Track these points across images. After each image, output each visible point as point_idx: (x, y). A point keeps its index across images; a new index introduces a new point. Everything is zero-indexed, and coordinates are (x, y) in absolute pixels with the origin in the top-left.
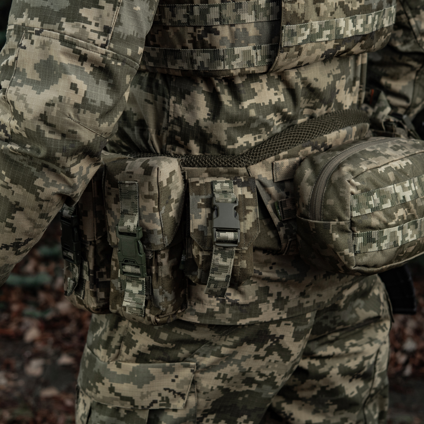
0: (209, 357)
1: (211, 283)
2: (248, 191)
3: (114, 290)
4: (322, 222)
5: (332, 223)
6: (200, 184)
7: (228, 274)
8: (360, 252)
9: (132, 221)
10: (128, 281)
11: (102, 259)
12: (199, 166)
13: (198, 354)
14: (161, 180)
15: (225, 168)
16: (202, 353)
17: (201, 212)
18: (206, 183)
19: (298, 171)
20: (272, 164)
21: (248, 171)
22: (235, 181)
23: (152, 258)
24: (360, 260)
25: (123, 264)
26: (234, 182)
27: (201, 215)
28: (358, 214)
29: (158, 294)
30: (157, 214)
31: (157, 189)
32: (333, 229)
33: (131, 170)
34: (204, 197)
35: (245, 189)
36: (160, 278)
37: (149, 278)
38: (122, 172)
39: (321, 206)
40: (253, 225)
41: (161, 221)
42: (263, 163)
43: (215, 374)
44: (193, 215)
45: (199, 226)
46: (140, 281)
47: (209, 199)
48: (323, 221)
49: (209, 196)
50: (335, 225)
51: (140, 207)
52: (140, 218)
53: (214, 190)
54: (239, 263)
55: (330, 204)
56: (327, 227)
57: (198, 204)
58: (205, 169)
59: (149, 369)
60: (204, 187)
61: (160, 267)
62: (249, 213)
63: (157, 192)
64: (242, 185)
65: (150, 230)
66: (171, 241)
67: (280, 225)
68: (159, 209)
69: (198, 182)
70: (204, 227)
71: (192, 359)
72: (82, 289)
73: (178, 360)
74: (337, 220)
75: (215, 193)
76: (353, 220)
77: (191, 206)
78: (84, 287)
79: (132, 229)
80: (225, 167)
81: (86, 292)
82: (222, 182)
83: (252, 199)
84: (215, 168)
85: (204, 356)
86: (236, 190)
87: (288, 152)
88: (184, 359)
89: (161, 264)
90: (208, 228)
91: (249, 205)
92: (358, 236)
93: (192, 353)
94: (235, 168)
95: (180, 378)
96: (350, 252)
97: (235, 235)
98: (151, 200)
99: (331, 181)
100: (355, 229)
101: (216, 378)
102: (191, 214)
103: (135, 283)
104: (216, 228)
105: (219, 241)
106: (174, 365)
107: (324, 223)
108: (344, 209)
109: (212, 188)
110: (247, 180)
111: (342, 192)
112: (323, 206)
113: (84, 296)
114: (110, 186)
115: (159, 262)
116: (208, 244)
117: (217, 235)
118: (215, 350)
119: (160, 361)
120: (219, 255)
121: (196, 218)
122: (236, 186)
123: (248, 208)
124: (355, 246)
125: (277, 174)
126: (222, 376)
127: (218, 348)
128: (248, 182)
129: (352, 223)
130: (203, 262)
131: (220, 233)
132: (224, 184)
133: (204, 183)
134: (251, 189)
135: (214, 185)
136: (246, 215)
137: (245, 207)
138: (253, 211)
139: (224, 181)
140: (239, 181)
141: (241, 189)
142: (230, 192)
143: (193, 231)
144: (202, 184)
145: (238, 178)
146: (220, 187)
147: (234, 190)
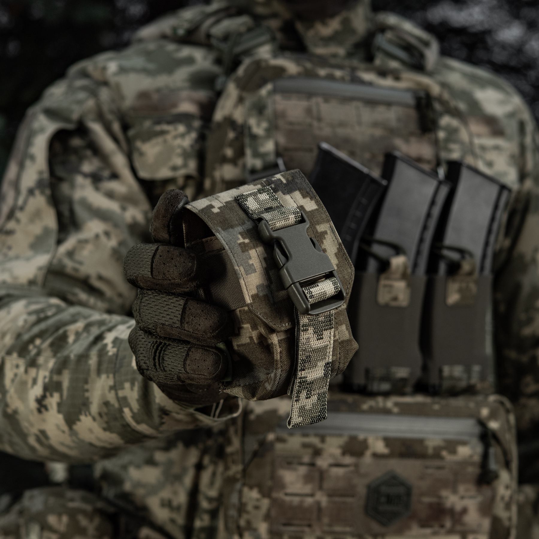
2: (304, 197)
6: (219, 208)
7: (327, 361)
17: (250, 258)
18: (226, 203)
22: (273, 186)
26: (271, 187)
27: (253, 264)
34: (240, 229)
35: (297, 194)
40: (337, 258)
44: (242, 269)
45: (257, 287)
47: (251, 229)
49: (249, 225)
54: (336, 333)
57: (240, 244)
60: (228, 211)
62: (325, 238)
64: (287, 189)
69: (211, 206)
75: (256, 216)
82: (254, 194)
83: (317, 209)
86: (284, 201)
91: (318, 223)
97: (334, 284)
102: (236, 268)
105: (316, 306)
109: (245, 210)
110: (290, 179)
117: (308, 296)
120: (311, 330)
121: (247, 273)
122: (280, 193)
123: (320, 228)
128: (293, 180)
130: (280, 352)
131: (311, 290)
132: (259, 195)
133: (225, 204)
134: (307, 193)
135: (244, 202)
136: (323, 243)
137: (315, 228)
138: (328, 232)
139: (255, 191)
140: (279, 184)
141: (291, 197)
142: (278, 206)
143: (251, 299)
144: (221, 207)
145: (273, 179)
146: (257, 204)
147: (280, 201)
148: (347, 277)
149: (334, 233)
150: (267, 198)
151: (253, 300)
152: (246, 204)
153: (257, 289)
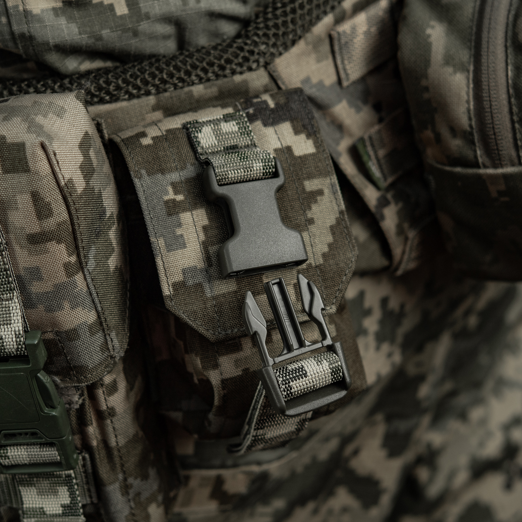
2: (297, 132)
6: (153, 138)
9: (6, 321)
12: (131, 97)
14: (67, 177)
15: (208, 84)
17: (180, 225)
18: (169, 131)
20: (331, 38)
22: (251, 111)
23: (82, 406)
26: (248, 114)
27: (182, 236)
30: (79, 278)
34: (175, 176)
35: (286, 128)
37: (84, 459)
40: (333, 234)
41: (91, 294)
45: (184, 271)
46: (60, 476)
49: (190, 171)
53: (200, 150)
57: (167, 202)
58: (152, 100)
60: (166, 145)
61: (108, 421)
62: (316, 202)
66: (126, 340)
67: (383, 202)
68: (81, 263)
69: (143, 135)
77: (146, 213)
79: (11, 344)
80: (208, 80)
82: (215, 122)
83: (313, 155)
84: (179, 91)
89: (112, 412)
91: (310, 177)
102: (153, 239)
109: (193, 144)
110: (282, 100)
115: (104, 407)
121: (170, 248)
122: (258, 124)
128: (287, 104)
133: (164, 133)
134: (304, 126)
135: (194, 134)
136: (310, 208)
137: (302, 184)
138: (326, 191)
139: (218, 117)
140: (262, 108)
141: (276, 131)
142: (248, 146)
143: (171, 289)
144: (157, 137)
145: (255, 100)
146: (214, 139)
147: (255, 137)
148: (342, 265)
149: (334, 193)
150: (234, 130)
151: (174, 290)
152: (197, 137)
153: (184, 274)
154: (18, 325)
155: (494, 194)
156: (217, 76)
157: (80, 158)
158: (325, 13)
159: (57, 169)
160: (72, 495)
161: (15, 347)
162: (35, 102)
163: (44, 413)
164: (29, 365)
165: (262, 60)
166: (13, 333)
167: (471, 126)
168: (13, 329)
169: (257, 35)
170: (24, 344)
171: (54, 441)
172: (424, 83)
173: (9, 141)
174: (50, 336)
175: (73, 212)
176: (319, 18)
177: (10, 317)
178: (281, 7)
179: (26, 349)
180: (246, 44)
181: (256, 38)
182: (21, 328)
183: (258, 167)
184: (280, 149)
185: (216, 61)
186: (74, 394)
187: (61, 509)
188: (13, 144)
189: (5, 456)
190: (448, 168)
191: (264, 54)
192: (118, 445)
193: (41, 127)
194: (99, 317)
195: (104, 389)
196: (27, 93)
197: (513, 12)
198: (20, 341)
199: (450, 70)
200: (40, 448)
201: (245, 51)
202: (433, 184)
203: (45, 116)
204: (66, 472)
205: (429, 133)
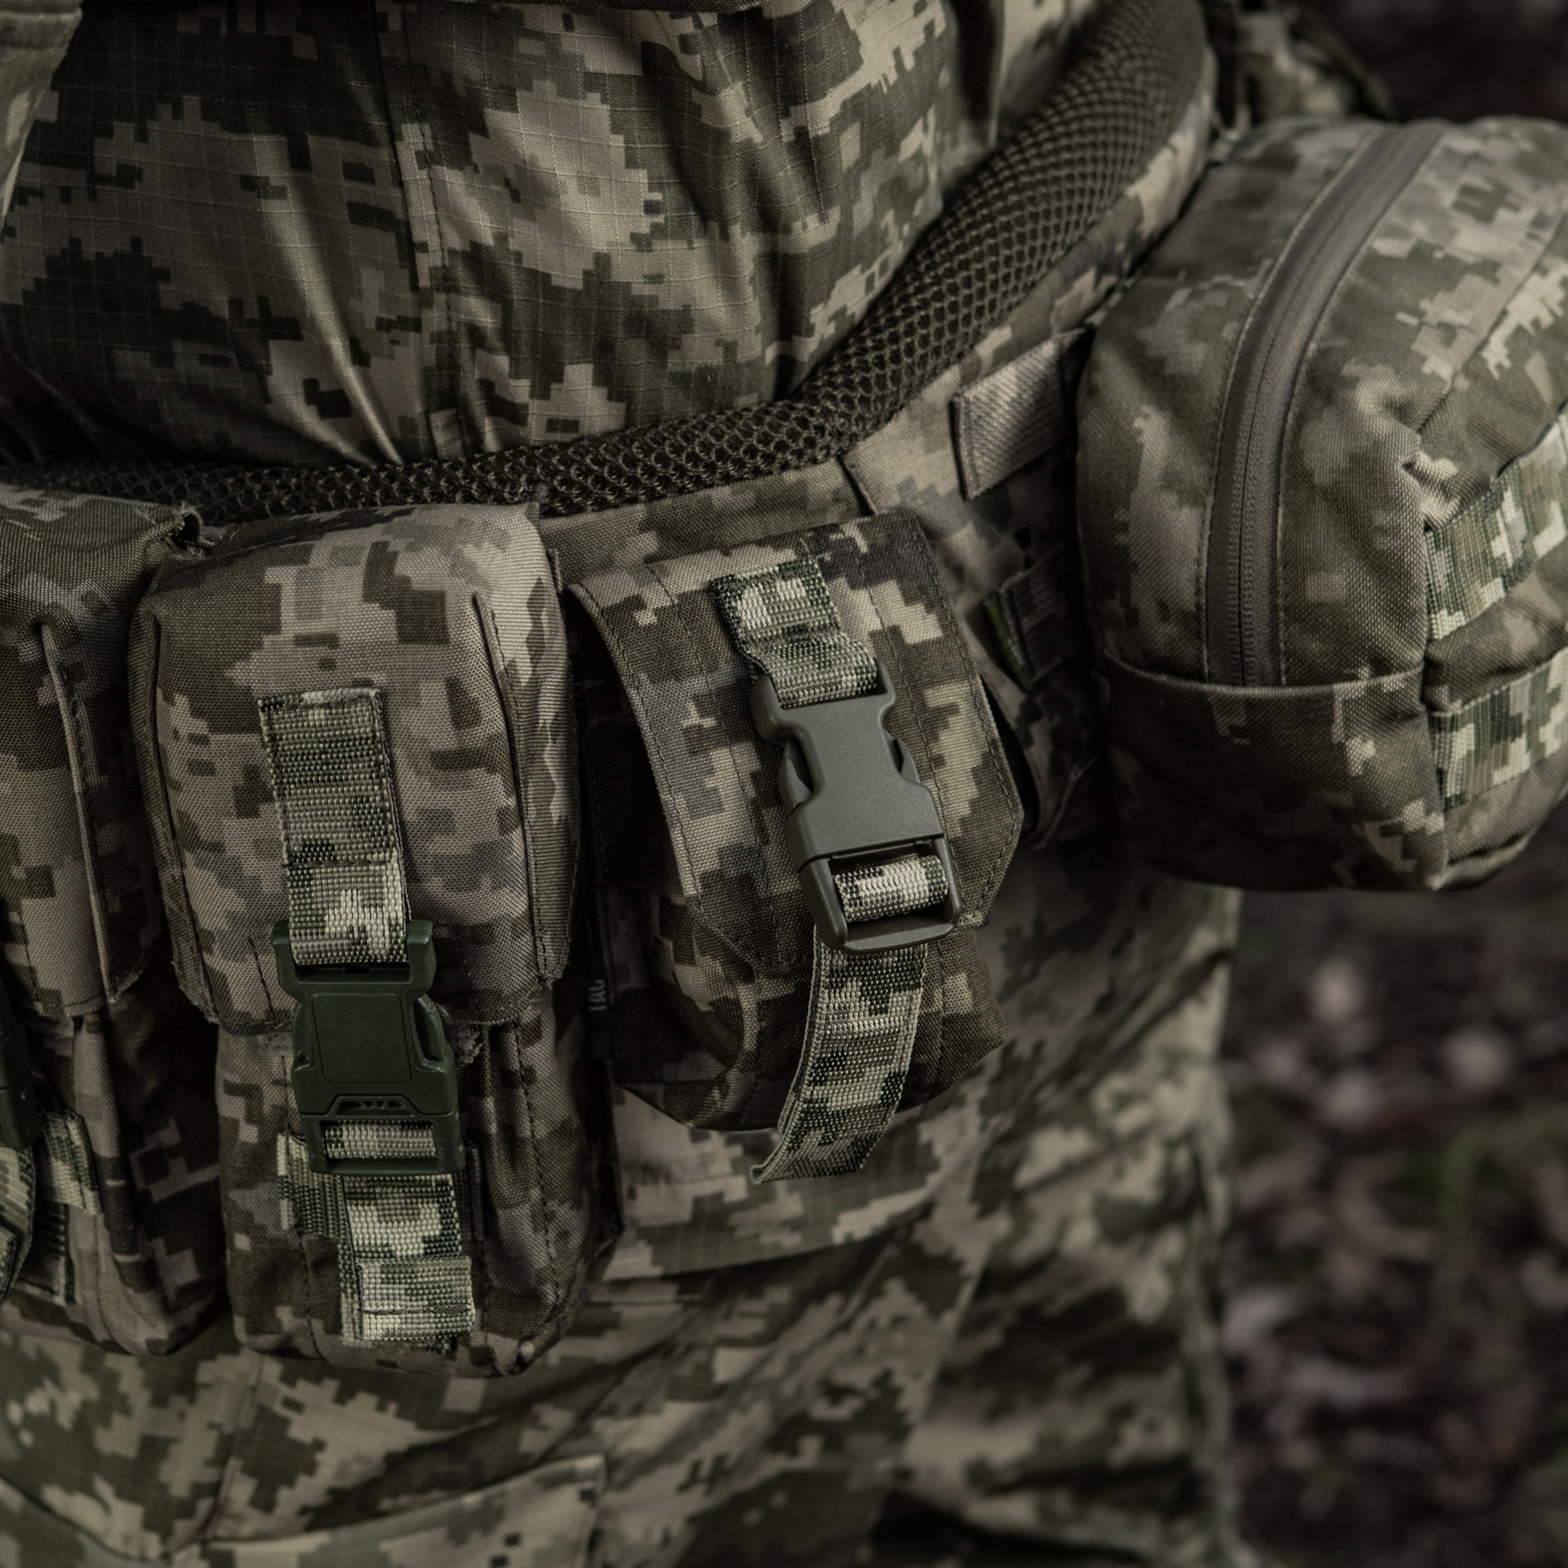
0: (658, 1411)
1: (808, 1130)
2: (909, 600)
3: (255, 1240)
4: (1290, 692)
5: (1343, 689)
6: (657, 612)
7: (894, 1067)
8: (1460, 798)
9: (374, 900)
10: (353, 1196)
11: (151, 1084)
12: (602, 505)
13: (611, 1412)
14: (508, 656)
15: (738, 485)
16: (625, 1406)
17: (711, 771)
18: (683, 597)
19: (1092, 428)
20: (952, 409)
21: (848, 475)
22: (827, 557)
23: (479, 1059)
24: (1461, 836)
25: (325, 1125)
26: (821, 561)
27: (715, 790)
28: (1459, 619)
29: (526, 1229)
30: (517, 836)
31: (498, 711)
32: (1347, 720)
33: (317, 627)
34: (698, 684)
35: (890, 590)
36: (530, 1150)
38: (267, 640)
39: (1274, 608)
40: (978, 783)
41: (527, 865)
42: (912, 418)
43: (679, 1472)
44: (680, 800)
45: (721, 853)
46: (427, 1184)
47: (732, 688)
48: (1291, 683)
49: (725, 672)
50: (1357, 701)
51: (410, 816)
52: (412, 875)
53: (741, 634)
54: (938, 994)
55: (1327, 596)
56: (1317, 714)
57: (687, 731)
58: (639, 511)
59: (385, 1546)
60: (680, 624)
61: (520, 1092)
62: (946, 726)
63: (500, 725)
64: (868, 572)
65: (474, 928)
66: (566, 950)
68: (520, 809)
69: (637, 603)
70: (750, 851)
71: (583, 1443)
72: (56, 1254)
73: (521, 1466)
74: (1365, 671)
75: (752, 651)
76: (1438, 653)
77: (652, 750)
78: (66, 1244)
79: (380, 941)
80: (741, 479)
81: (83, 1270)
82: (765, 580)
83: (937, 641)
85: (637, 1410)
86: (847, 610)
87: (1013, 327)
88: (549, 1456)
89: (529, 1076)
90: (772, 853)
91: (935, 681)
92: (1455, 724)
93: (584, 1418)
94: (790, 477)
95: (530, 1544)
96: (1428, 812)
97: (932, 875)
98: (478, 775)
99: (1307, 476)
100: (1442, 693)
101: (684, 1488)
102: (664, 797)
103: (396, 1198)
104: (829, 856)
105: (860, 926)
106: (503, 1494)
107: (1298, 699)
108: (1401, 614)
109: (727, 623)
110: (881, 539)
111: (1384, 531)
112: (1286, 610)
113: (70, 1285)
114: (201, 727)
115: (516, 1066)
116: (785, 939)
117: (846, 897)
118: (685, 1370)
119: (436, 1494)
120: (853, 987)
121: (695, 812)
122: (842, 581)
123: (938, 696)
124: (1441, 774)
125: (977, 454)
126: (705, 1470)
127: (699, 1356)
128: (889, 548)
129: (1432, 671)
130: (761, 1033)
131: (857, 883)
132: (779, 584)
133: (676, 602)
134: (921, 589)
135: (730, 602)
136: (937, 739)
137: (922, 698)
138: (960, 708)
139: (771, 570)
140: (846, 553)
141: (871, 598)
142: (825, 626)
143: (699, 885)
144: (664, 609)
145: (833, 537)
146: (765, 613)
147: (836, 610)
148: (995, 838)
149: (978, 709)
150: (799, 596)
151: (705, 886)
152: (735, 609)
153: (721, 858)
154: (395, 906)
155: (1223, 730)
156: (757, 472)
157: (528, 626)
158: (947, 365)
159: (493, 642)
160: (445, 1218)
161: (388, 946)
162: (461, 521)
163: (422, 1067)
164: (407, 980)
165: (835, 447)
166: (386, 922)
167: (1198, 605)
168: (386, 915)
169: (833, 398)
170: (404, 942)
171: (431, 1119)
172: (1120, 515)
173: (416, 586)
174: (444, 933)
175: (514, 718)
176: (935, 374)
177: (382, 893)
178: (874, 348)
179: (405, 951)
180: (812, 413)
181: (829, 404)
182: (400, 914)
183: (850, 681)
184: (880, 632)
185: (760, 447)
186: (468, 1038)
187: (422, 1245)
188: (423, 593)
189: (338, 1142)
190: (1142, 673)
191: (840, 434)
192: (533, 1136)
193: (472, 566)
194: (530, 907)
195: (519, 1033)
196: (450, 501)
197: (1294, 410)
198: (398, 937)
199: (1172, 499)
200: (401, 1130)
201: (811, 426)
202: (1107, 692)
203: (478, 546)
204: (439, 1177)
205: (1115, 605)
